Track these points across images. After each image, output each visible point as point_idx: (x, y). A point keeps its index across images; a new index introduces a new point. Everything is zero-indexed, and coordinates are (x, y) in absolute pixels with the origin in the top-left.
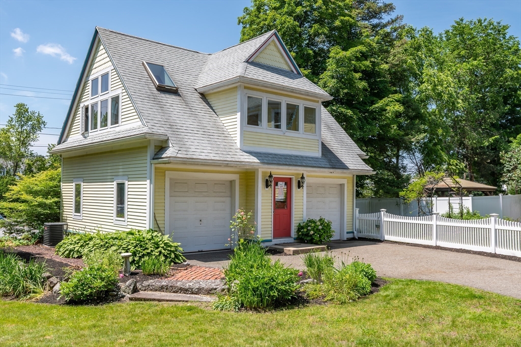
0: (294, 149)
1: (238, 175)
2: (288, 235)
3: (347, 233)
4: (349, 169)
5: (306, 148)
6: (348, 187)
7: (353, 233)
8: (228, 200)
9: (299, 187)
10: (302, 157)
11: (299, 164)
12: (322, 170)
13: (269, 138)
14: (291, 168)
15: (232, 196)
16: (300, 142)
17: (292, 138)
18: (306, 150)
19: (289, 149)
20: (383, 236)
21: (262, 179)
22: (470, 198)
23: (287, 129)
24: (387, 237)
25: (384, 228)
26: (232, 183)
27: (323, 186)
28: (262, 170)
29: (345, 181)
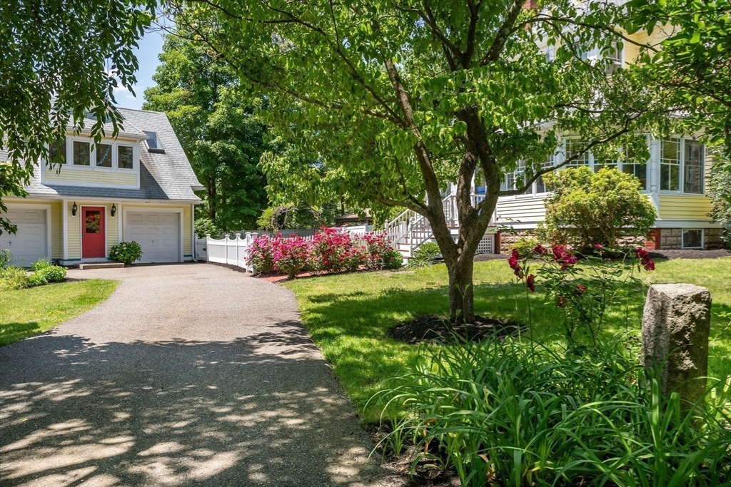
1: (50, 205)
2: (103, 255)
3: (185, 256)
4: (168, 199)
5: (120, 181)
6: (184, 215)
7: (191, 256)
8: (42, 226)
9: (113, 215)
10: (115, 189)
11: (107, 195)
12: (133, 200)
14: (94, 198)
15: (45, 223)
17: (102, 173)
19: (100, 182)
20: (207, 258)
21: (68, 208)
22: (364, 227)
23: (98, 165)
24: (211, 259)
25: (209, 250)
26: (45, 211)
27: (156, 214)
28: (67, 201)
29: (181, 211)
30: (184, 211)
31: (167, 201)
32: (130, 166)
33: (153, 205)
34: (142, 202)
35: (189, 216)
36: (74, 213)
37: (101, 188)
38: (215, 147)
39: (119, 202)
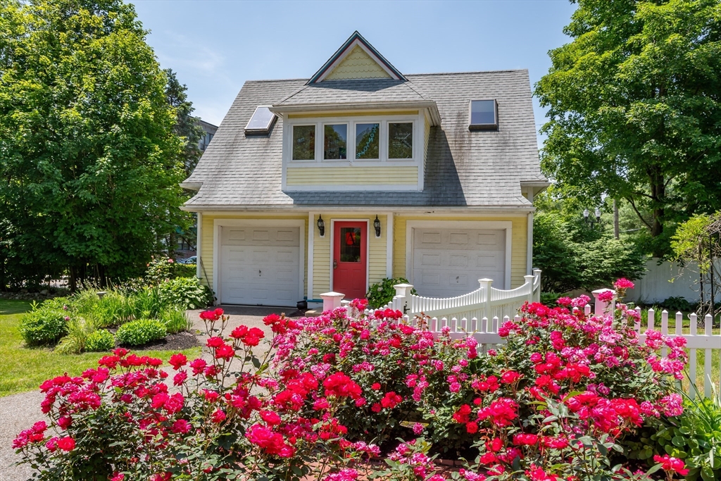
0: (370, 183)
1: (304, 221)
5: (391, 180)
6: (514, 234)
8: (296, 250)
10: (381, 193)
13: (327, 173)
14: (360, 208)
16: (380, 172)
17: (365, 169)
18: (392, 183)
19: (361, 183)
21: (314, 224)
23: (358, 158)
26: (299, 229)
28: (314, 212)
29: (508, 226)
30: (514, 227)
31: (463, 209)
32: (409, 155)
33: (442, 217)
34: (420, 212)
35: (523, 235)
36: (322, 231)
37: (361, 193)
38: (633, 113)
39: (387, 213)
